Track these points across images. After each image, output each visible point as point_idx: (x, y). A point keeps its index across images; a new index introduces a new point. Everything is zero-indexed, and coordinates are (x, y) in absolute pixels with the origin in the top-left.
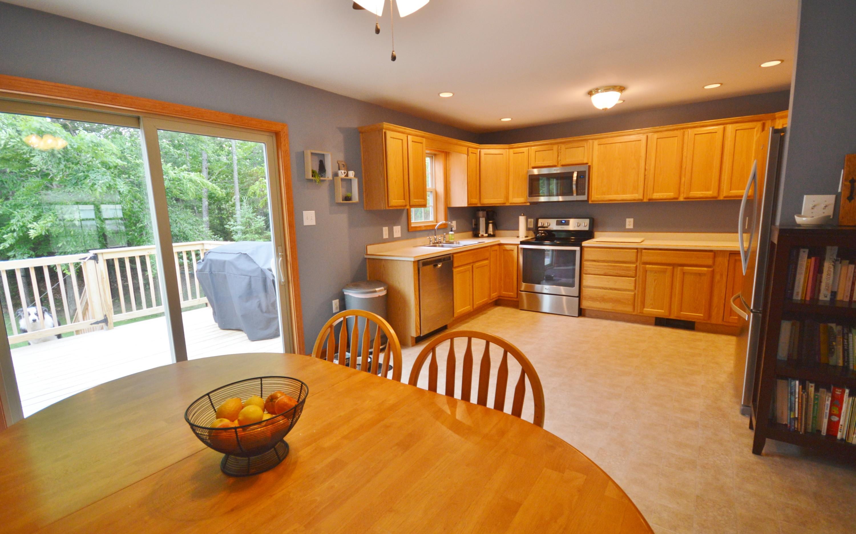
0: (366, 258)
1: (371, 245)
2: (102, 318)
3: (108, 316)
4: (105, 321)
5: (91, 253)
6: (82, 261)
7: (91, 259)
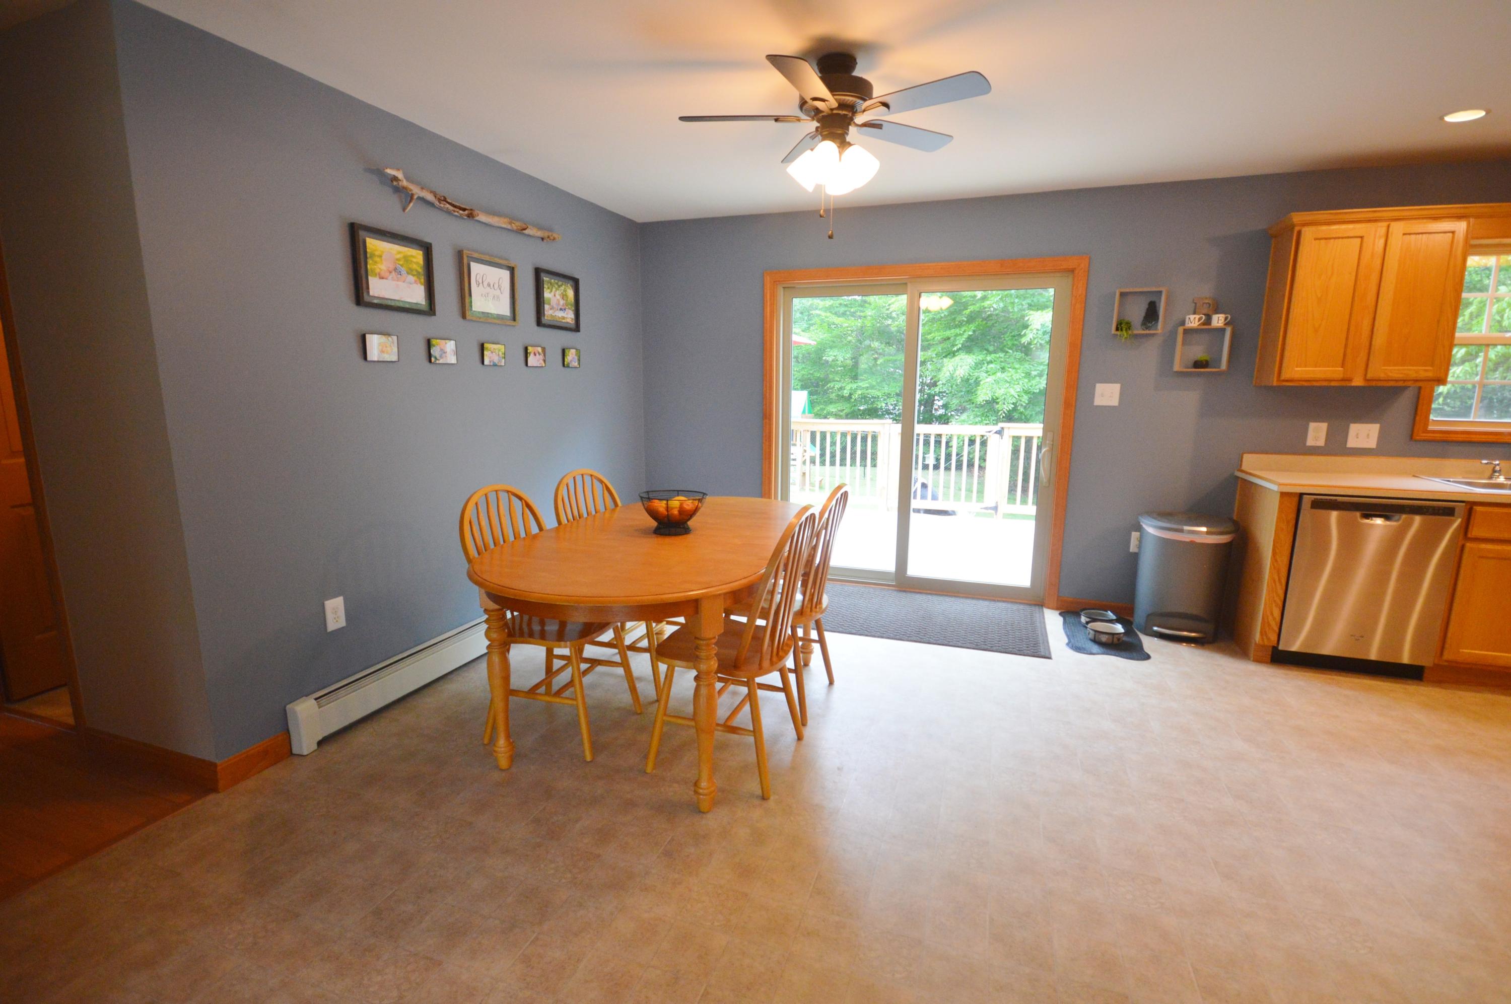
0: (1237, 478)
1: (1249, 453)
2: (993, 505)
3: (999, 504)
4: (995, 508)
5: (997, 428)
6: (988, 434)
7: (996, 433)
